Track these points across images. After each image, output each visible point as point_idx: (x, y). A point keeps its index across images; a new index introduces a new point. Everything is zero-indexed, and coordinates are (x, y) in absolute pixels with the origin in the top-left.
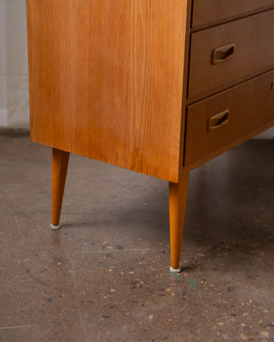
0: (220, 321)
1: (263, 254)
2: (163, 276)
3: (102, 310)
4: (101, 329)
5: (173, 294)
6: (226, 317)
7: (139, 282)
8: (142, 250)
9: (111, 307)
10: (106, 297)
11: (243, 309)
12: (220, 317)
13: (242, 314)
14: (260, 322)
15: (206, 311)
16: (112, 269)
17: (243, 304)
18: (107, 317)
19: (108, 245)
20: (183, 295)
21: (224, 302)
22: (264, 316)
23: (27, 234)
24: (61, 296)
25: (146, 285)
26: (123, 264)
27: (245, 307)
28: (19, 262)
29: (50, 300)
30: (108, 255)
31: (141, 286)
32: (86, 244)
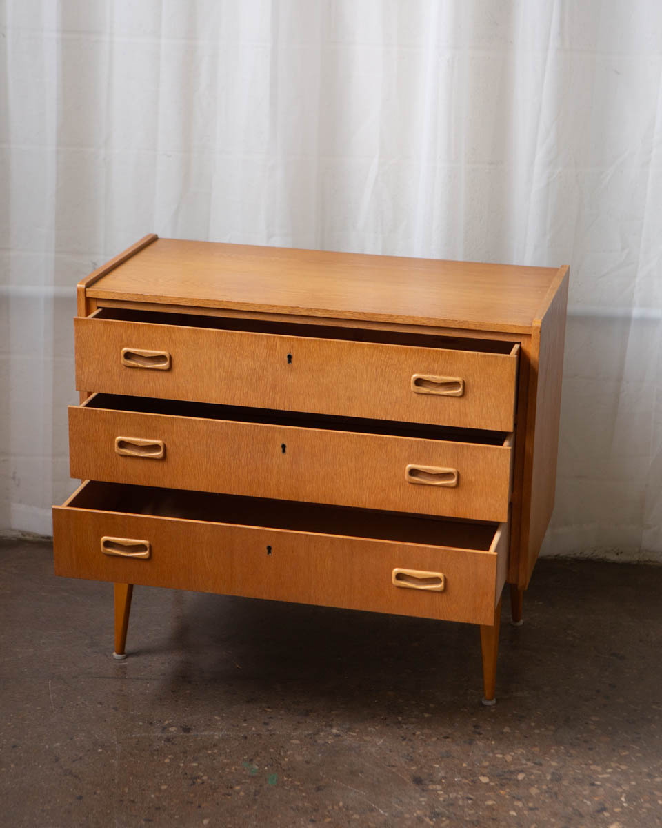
1: (382, 741)
2: (236, 769)
3: (145, 811)
5: (242, 794)
6: (303, 822)
7: (202, 776)
8: (216, 734)
9: (158, 809)
10: (153, 796)
11: (327, 813)
12: (295, 823)
13: (324, 820)
15: (280, 816)
16: (169, 758)
17: (330, 808)
18: (149, 821)
19: (170, 725)
20: (255, 795)
21: (306, 804)
22: (351, 823)
23: (62, 707)
24: (95, 793)
25: (209, 781)
27: (331, 812)
28: (47, 747)
29: (80, 798)
30: (168, 740)
31: (203, 783)
32: (141, 724)
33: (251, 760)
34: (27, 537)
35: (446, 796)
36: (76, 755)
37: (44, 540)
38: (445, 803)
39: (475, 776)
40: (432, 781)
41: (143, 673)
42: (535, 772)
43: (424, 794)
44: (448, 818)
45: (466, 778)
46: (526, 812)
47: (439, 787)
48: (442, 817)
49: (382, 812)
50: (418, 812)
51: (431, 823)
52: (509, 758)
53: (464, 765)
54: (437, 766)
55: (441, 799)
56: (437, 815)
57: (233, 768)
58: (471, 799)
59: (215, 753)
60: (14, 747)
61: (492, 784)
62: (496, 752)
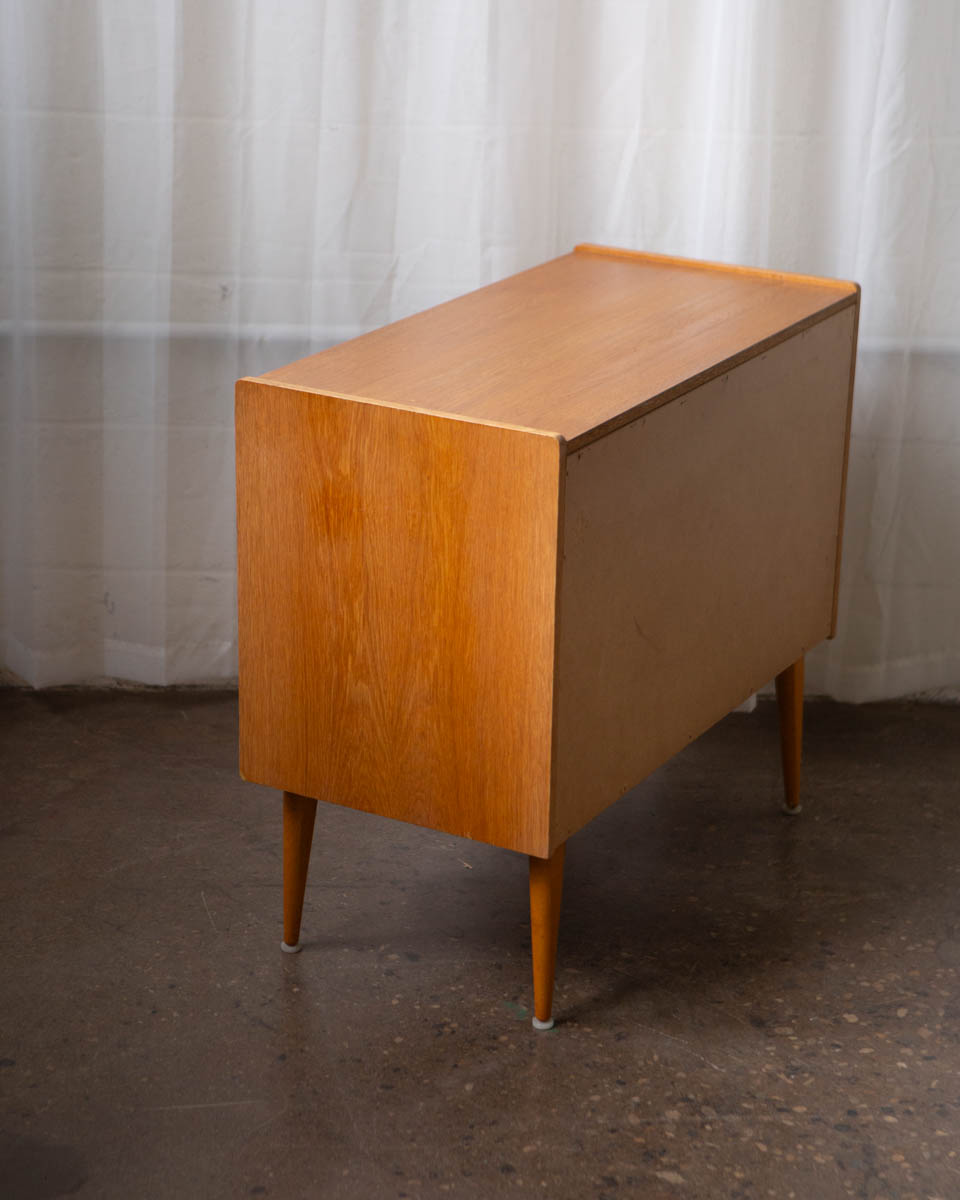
0: (594, 1094)
3: (379, 1075)
4: (378, 1108)
5: (512, 1046)
6: (607, 1086)
7: (450, 1023)
8: (456, 962)
9: (396, 1070)
10: (386, 1052)
11: (638, 1072)
12: (595, 1086)
13: (636, 1081)
14: (668, 1094)
15: (572, 1077)
16: (399, 999)
17: (641, 1063)
18: (388, 1087)
19: (389, 951)
20: (532, 1048)
21: (607, 1059)
22: (676, 1084)
23: (228, 930)
24: (302, 1051)
25: (461, 1030)
26: (418, 990)
27: (644, 1069)
28: (219, 985)
29: (283, 1057)
30: (390, 973)
31: (453, 1032)
33: (515, 998)
34: (125, 687)
35: (802, 1043)
36: (264, 997)
37: (149, 690)
38: (804, 1052)
39: (837, 1014)
40: (777, 1022)
41: (334, 878)
42: (921, 1005)
43: (771, 1040)
44: (811, 1073)
45: (825, 1017)
46: (920, 1063)
47: (789, 1031)
48: (803, 1072)
49: (716, 1067)
50: (768, 1066)
51: (790, 1082)
52: (879, 987)
53: (819, 998)
54: (780, 1000)
55: (796, 1047)
56: (795, 1070)
57: (492, 1010)
58: (838, 1046)
59: (461, 990)
60: (172, 987)
61: (864, 1024)
62: (859, 978)
